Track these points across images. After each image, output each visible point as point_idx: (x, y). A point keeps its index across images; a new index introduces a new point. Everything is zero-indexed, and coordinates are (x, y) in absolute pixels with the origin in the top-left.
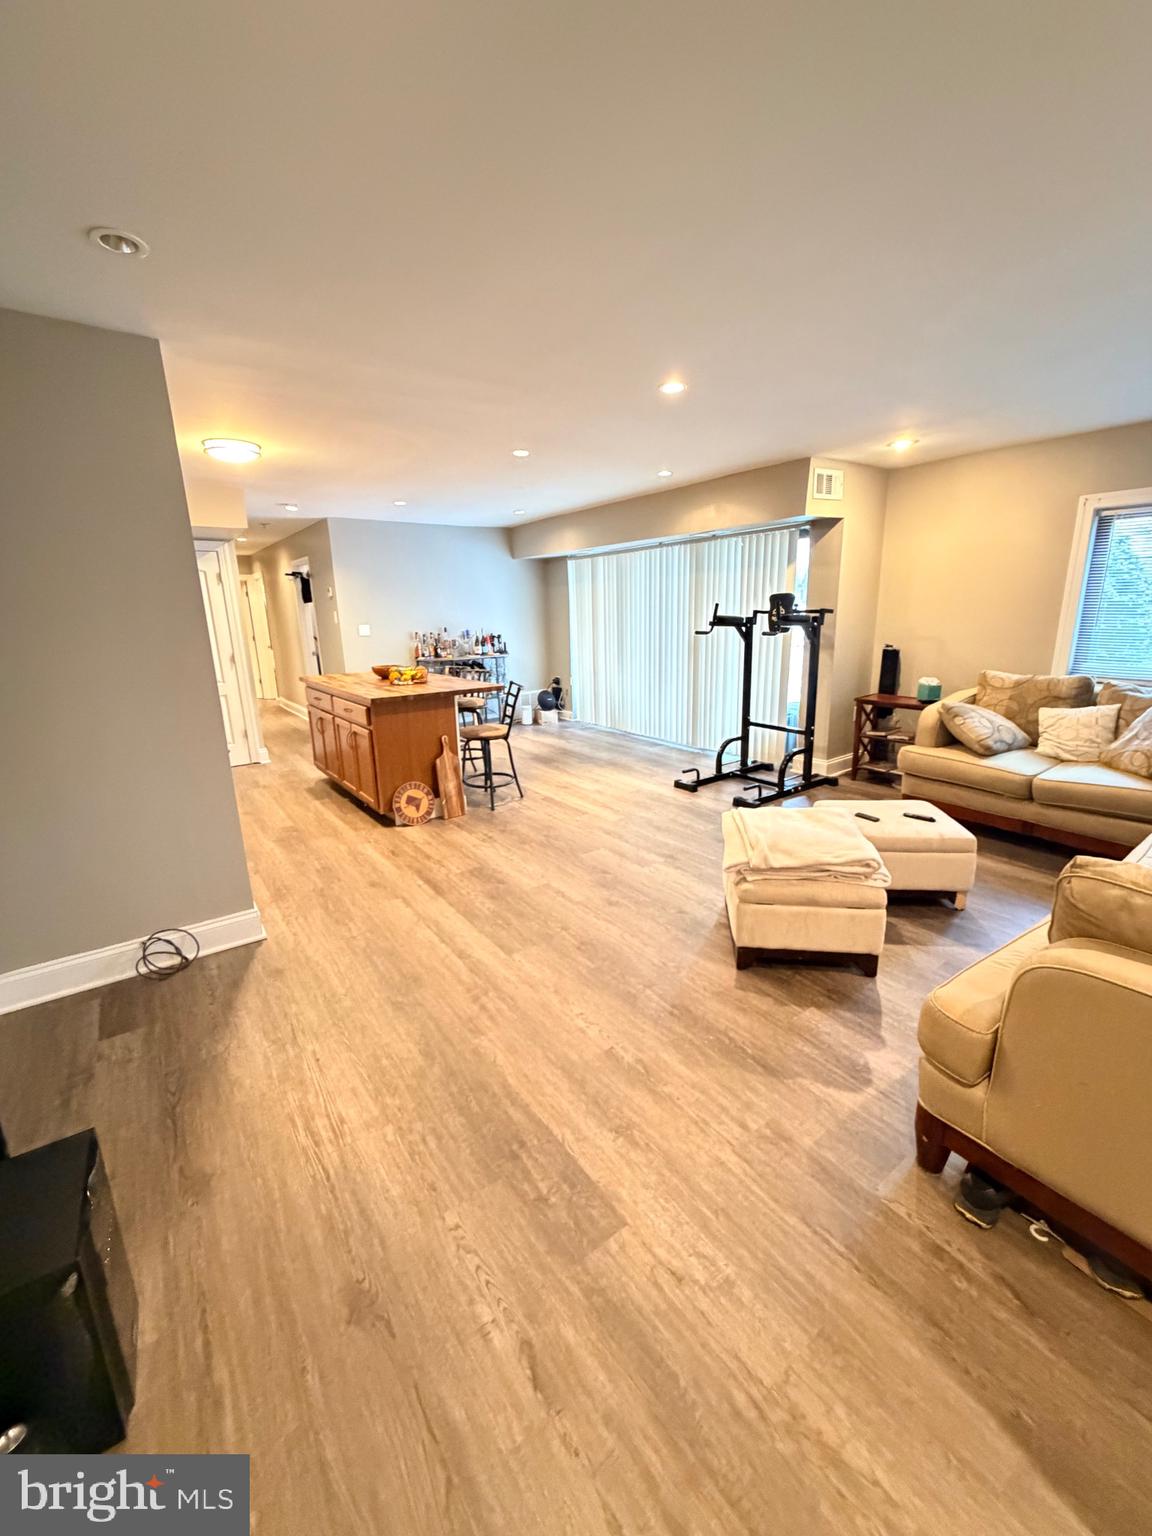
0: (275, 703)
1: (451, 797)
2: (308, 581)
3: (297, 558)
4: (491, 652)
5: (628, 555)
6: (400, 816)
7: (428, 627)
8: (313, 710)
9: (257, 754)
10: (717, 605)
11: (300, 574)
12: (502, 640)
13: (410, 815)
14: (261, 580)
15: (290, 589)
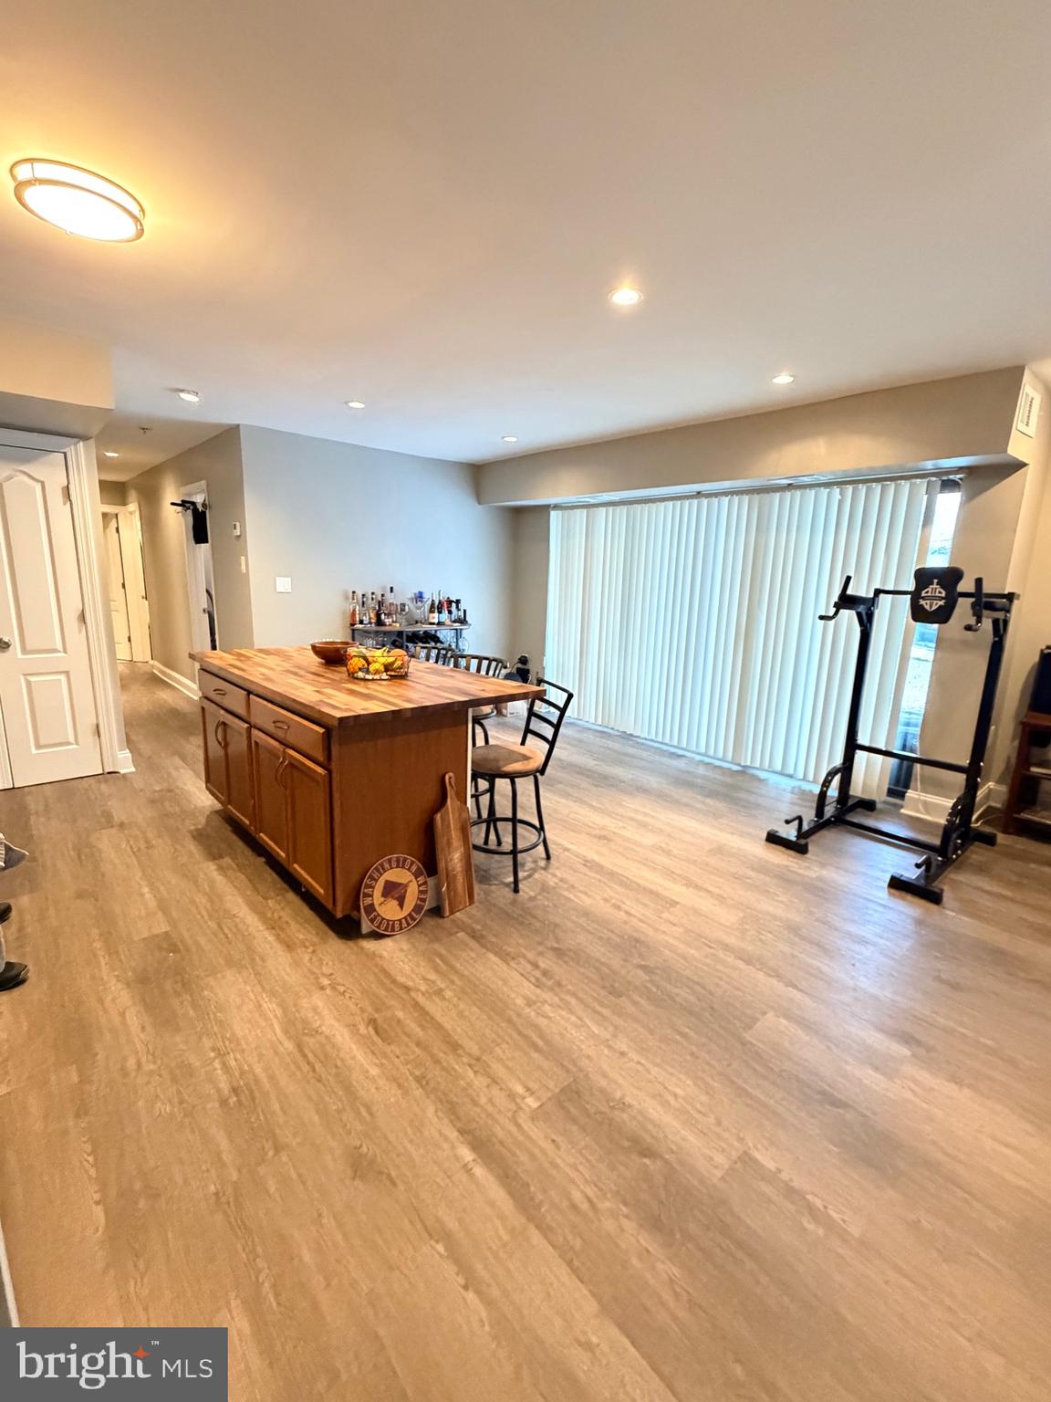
0: (146, 668)
1: (455, 876)
2: (204, 513)
3: (187, 484)
4: (448, 622)
5: (646, 507)
6: (372, 921)
7: (370, 584)
8: (209, 707)
9: (114, 757)
10: (849, 579)
11: (193, 504)
12: (462, 606)
13: (388, 917)
14: (137, 513)
15: (175, 523)
